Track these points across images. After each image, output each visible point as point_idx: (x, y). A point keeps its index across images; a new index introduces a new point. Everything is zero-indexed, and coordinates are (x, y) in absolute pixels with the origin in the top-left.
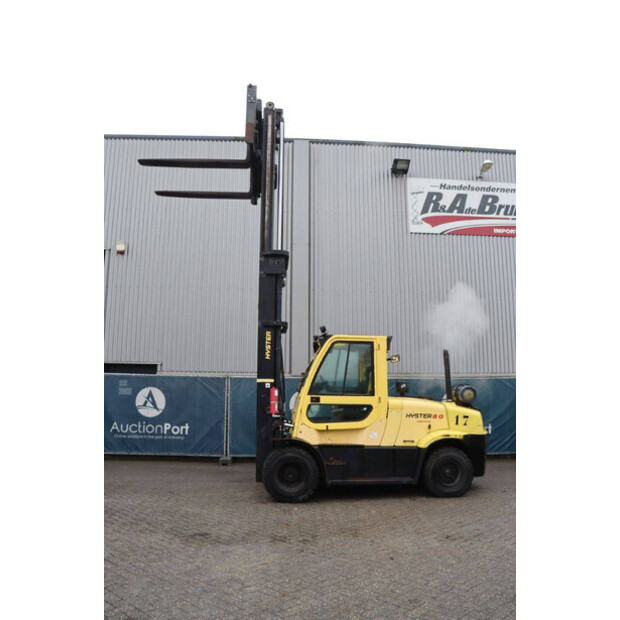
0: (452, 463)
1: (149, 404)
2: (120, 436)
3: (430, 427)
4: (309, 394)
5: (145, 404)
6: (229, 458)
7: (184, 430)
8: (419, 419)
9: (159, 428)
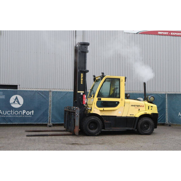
0: (147, 123)
1: (16, 102)
2: (3, 116)
3: (139, 110)
4: (97, 97)
5: (14, 102)
6: (51, 124)
7: (32, 113)
8: (135, 107)
9: (21, 113)
